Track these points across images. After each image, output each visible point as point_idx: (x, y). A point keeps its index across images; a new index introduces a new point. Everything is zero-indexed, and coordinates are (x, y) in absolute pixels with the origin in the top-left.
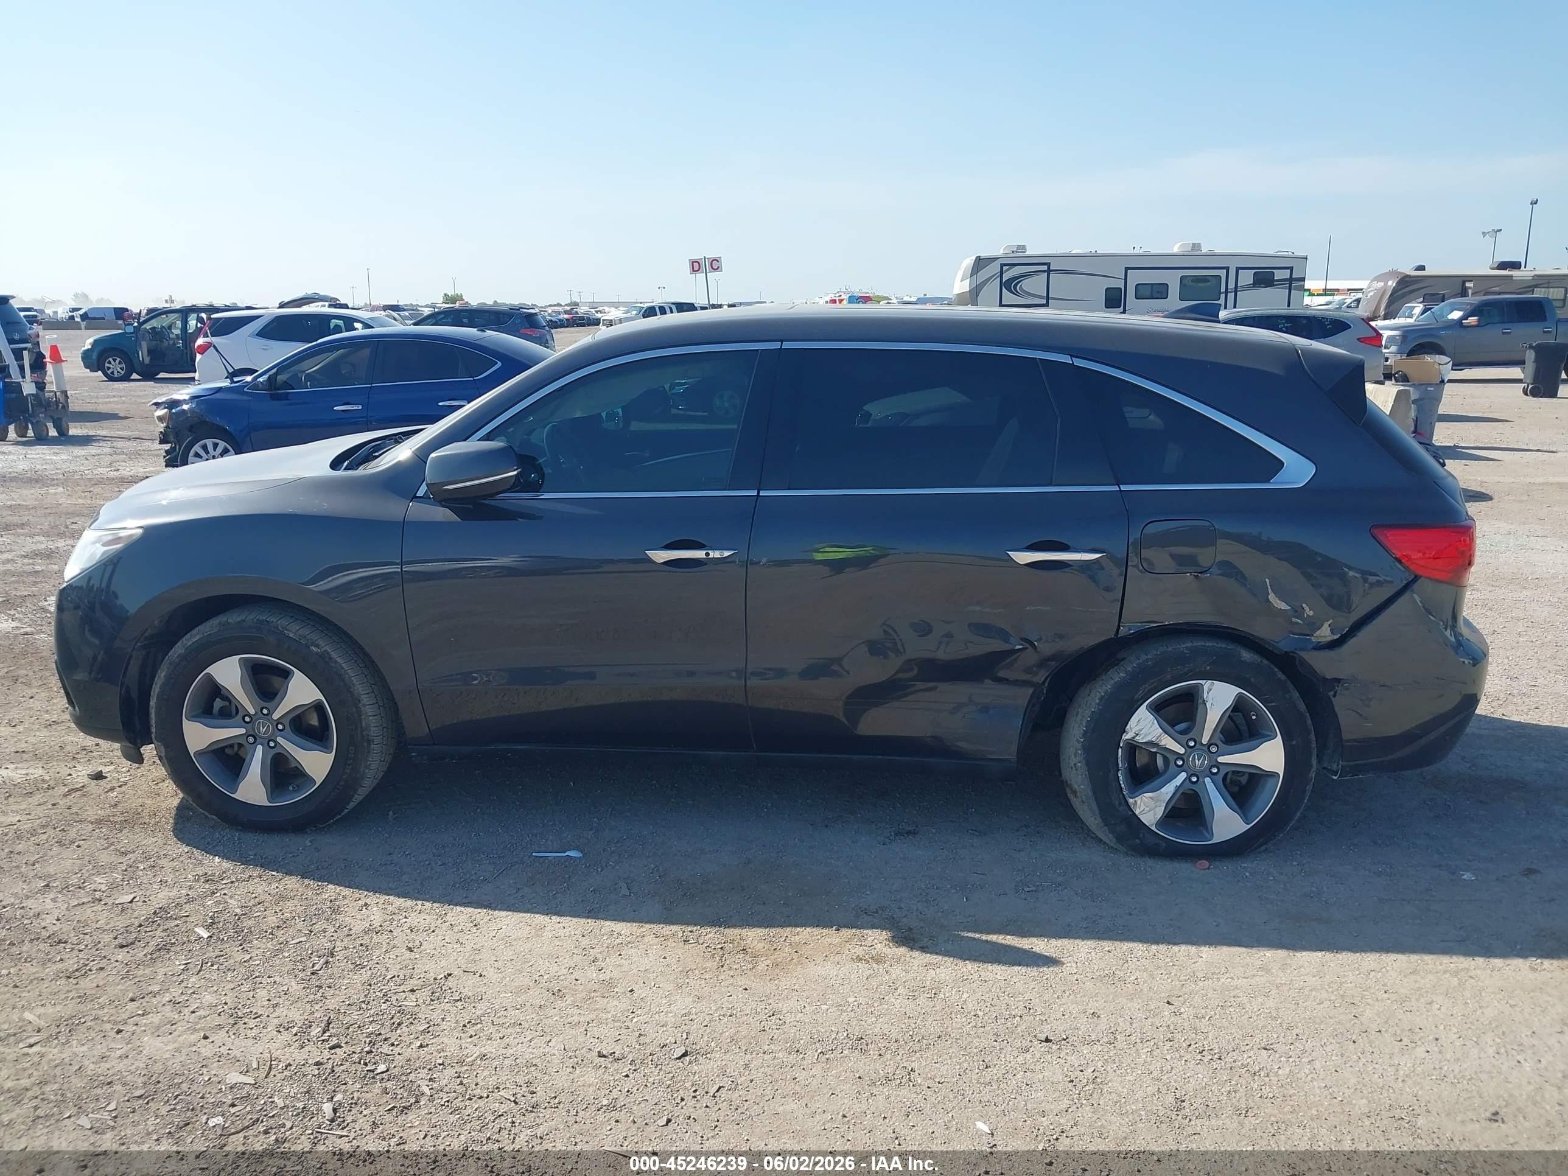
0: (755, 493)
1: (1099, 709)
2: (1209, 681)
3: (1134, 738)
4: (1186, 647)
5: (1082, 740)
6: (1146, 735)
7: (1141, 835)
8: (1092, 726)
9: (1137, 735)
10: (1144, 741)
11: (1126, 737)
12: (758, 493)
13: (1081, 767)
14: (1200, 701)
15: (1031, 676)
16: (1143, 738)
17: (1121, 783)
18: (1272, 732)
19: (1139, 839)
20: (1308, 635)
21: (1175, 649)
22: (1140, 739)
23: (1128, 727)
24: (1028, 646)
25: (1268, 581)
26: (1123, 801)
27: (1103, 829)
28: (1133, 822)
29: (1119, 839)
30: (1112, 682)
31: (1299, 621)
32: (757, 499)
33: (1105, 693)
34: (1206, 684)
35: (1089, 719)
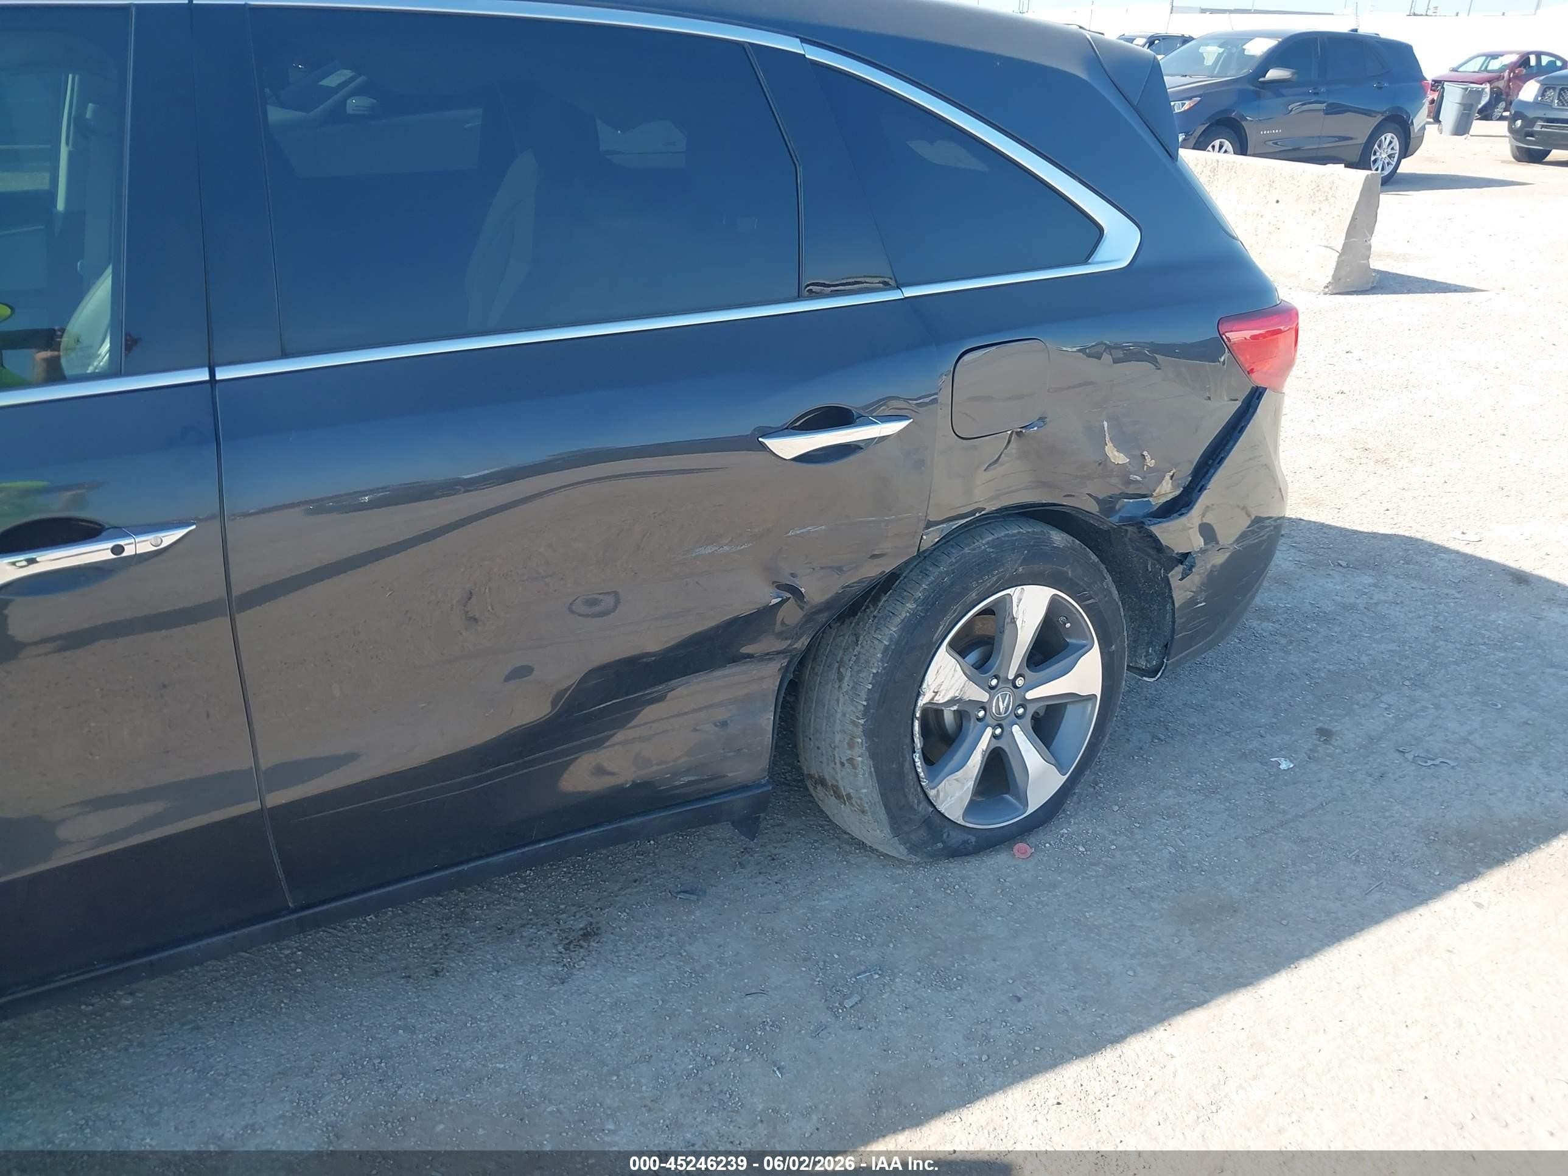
0: (203, 375)
1: (884, 668)
2: (1019, 588)
3: (933, 699)
4: (988, 543)
5: (862, 721)
6: (947, 690)
7: (945, 836)
8: (877, 695)
9: (937, 693)
10: (946, 700)
11: (922, 701)
12: (212, 374)
13: (862, 762)
14: (1008, 620)
15: (789, 642)
16: (943, 697)
17: (919, 770)
18: (1087, 639)
19: (942, 842)
20: (1145, 496)
21: (974, 549)
22: (940, 699)
23: (925, 685)
24: (789, 595)
25: (1106, 424)
26: (922, 796)
27: (891, 842)
28: (936, 822)
29: (913, 849)
30: (898, 620)
31: (1139, 478)
32: (213, 389)
33: (891, 640)
34: (1015, 592)
35: (870, 687)
